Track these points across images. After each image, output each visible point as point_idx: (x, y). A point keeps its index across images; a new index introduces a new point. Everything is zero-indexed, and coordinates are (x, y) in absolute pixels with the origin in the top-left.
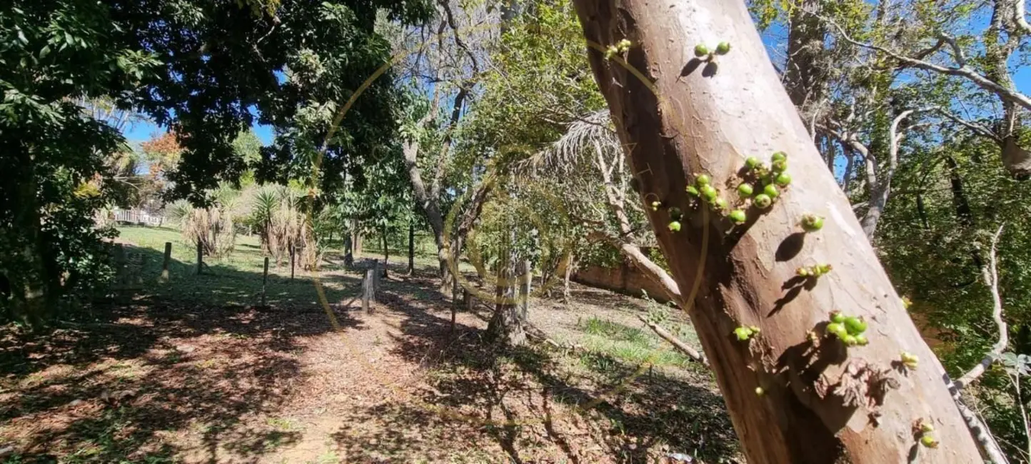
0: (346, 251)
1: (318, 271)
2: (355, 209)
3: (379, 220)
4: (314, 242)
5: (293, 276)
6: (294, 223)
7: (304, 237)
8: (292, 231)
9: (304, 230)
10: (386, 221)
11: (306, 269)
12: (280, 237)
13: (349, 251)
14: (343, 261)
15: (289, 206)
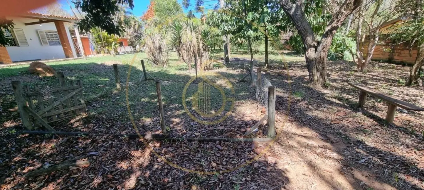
0: (225, 56)
1: (211, 69)
2: (230, 27)
3: (247, 32)
4: (208, 52)
5: (197, 76)
6: (194, 41)
7: (202, 49)
8: (194, 47)
9: (201, 45)
10: (252, 32)
11: (205, 70)
12: (188, 51)
13: (227, 55)
14: (224, 61)
15: (191, 31)
